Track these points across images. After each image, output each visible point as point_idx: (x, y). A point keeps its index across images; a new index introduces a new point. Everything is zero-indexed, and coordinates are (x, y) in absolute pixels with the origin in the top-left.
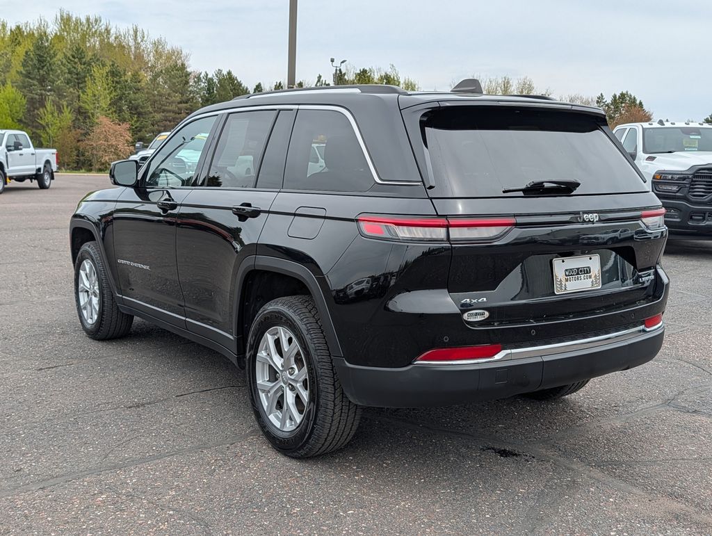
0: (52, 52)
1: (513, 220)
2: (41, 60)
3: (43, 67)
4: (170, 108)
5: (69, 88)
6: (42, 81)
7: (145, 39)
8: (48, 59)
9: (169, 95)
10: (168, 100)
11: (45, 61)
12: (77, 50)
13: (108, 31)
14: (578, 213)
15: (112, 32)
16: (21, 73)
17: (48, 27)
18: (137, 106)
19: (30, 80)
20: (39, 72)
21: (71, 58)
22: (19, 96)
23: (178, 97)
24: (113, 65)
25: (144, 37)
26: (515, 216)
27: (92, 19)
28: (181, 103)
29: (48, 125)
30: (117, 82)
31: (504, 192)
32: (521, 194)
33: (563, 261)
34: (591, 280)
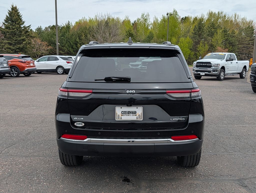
0: (204, 25)
1: (91, 91)
2: (200, 28)
3: (200, 30)
4: (245, 43)
5: (208, 37)
6: (200, 35)
7: (239, 18)
8: (202, 28)
9: (245, 38)
10: (245, 40)
11: (201, 28)
12: (212, 24)
13: (225, 16)
14: (124, 90)
15: (226, 16)
16: (193, 33)
17: (204, 17)
18: (232, 43)
19: (195, 35)
20: (199, 32)
21: (210, 27)
22: (191, 40)
23: (248, 39)
24: (225, 28)
25: (238, 17)
26: (93, 89)
27: (220, 13)
28: (250, 41)
29: (200, 51)
30: (225, 34)
31: (95, 80)
32: (104, 81)
33: (121, 108)
34: (136, 116)
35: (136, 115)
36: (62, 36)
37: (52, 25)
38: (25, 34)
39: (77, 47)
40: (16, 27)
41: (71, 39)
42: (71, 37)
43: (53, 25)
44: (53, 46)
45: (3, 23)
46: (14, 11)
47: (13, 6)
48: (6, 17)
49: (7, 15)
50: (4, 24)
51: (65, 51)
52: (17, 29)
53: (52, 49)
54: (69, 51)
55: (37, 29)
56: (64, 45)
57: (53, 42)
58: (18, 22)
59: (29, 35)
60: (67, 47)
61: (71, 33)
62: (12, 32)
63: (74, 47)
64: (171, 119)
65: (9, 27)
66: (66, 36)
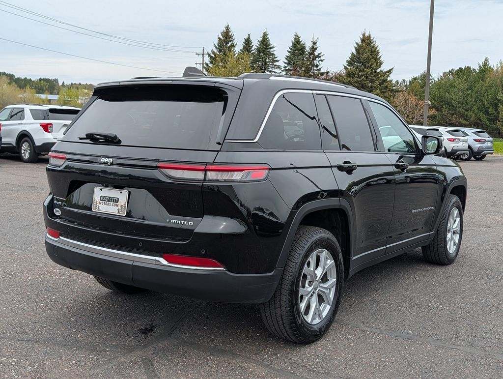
33: (101, 190)
34: (118, 208)
35: (117, 206)
36: (468, 89)
37: (456, 68)
38: (380, 85)
39: (497, 110)
40: (365, 73)
41: (486, 94)
42: (486, 90)
43: (460, 68)
44: (447, 110)
45: (345, 66)
46: (364, 45)
47: (364, 35)
48: (350, 56)
49: (352, 52)
50: (346, 68)
51: (472, 119)
52: (367, 78)
53: (445, 115)
54: (479, 119)
55: (421, 76)
56: (469, 106)
57: (447, 102)
58: (370, 64)
59: (386, 87)
60: (476, 111)
61: (487, 82)
62: (357, 82)
63: (491, 110)
64: (168, 220)
65: (352, 74)
66: (476, 88)
